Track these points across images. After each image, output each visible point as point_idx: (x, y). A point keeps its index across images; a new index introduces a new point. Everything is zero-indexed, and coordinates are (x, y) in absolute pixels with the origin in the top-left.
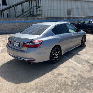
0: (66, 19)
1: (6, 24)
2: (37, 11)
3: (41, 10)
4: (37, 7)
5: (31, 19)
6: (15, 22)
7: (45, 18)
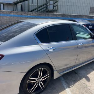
0: (87, 18)
1: (17, 18)
2: (54, 7)
3: (57, 6)
4: (55, 2)
5: (45, 15)
6: (26, 17)
7: (61, 15)
